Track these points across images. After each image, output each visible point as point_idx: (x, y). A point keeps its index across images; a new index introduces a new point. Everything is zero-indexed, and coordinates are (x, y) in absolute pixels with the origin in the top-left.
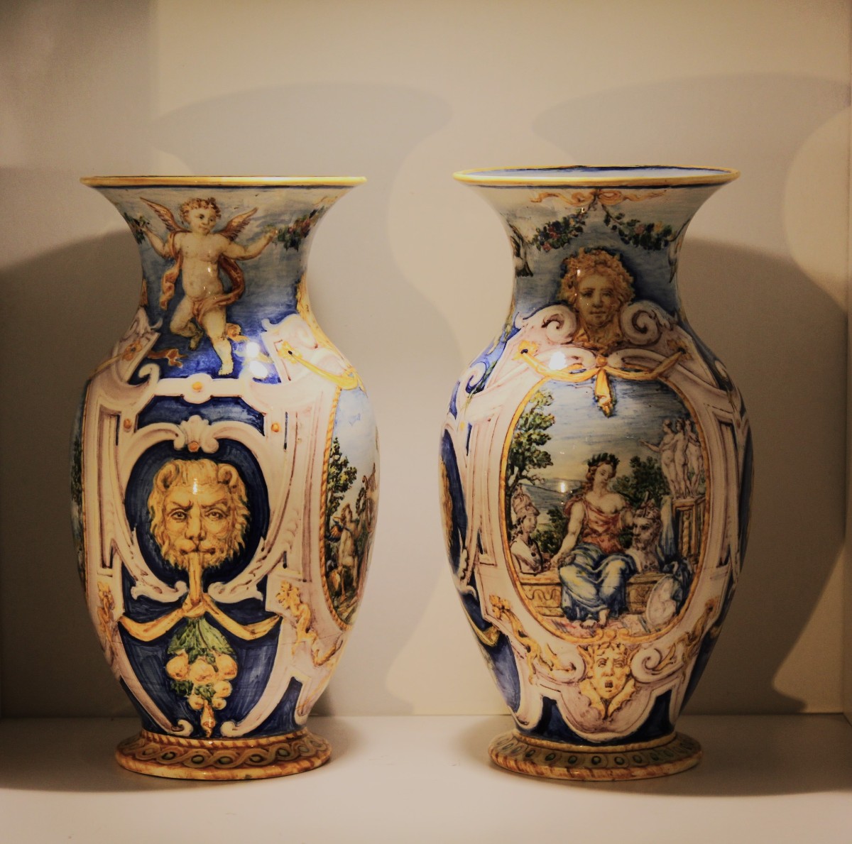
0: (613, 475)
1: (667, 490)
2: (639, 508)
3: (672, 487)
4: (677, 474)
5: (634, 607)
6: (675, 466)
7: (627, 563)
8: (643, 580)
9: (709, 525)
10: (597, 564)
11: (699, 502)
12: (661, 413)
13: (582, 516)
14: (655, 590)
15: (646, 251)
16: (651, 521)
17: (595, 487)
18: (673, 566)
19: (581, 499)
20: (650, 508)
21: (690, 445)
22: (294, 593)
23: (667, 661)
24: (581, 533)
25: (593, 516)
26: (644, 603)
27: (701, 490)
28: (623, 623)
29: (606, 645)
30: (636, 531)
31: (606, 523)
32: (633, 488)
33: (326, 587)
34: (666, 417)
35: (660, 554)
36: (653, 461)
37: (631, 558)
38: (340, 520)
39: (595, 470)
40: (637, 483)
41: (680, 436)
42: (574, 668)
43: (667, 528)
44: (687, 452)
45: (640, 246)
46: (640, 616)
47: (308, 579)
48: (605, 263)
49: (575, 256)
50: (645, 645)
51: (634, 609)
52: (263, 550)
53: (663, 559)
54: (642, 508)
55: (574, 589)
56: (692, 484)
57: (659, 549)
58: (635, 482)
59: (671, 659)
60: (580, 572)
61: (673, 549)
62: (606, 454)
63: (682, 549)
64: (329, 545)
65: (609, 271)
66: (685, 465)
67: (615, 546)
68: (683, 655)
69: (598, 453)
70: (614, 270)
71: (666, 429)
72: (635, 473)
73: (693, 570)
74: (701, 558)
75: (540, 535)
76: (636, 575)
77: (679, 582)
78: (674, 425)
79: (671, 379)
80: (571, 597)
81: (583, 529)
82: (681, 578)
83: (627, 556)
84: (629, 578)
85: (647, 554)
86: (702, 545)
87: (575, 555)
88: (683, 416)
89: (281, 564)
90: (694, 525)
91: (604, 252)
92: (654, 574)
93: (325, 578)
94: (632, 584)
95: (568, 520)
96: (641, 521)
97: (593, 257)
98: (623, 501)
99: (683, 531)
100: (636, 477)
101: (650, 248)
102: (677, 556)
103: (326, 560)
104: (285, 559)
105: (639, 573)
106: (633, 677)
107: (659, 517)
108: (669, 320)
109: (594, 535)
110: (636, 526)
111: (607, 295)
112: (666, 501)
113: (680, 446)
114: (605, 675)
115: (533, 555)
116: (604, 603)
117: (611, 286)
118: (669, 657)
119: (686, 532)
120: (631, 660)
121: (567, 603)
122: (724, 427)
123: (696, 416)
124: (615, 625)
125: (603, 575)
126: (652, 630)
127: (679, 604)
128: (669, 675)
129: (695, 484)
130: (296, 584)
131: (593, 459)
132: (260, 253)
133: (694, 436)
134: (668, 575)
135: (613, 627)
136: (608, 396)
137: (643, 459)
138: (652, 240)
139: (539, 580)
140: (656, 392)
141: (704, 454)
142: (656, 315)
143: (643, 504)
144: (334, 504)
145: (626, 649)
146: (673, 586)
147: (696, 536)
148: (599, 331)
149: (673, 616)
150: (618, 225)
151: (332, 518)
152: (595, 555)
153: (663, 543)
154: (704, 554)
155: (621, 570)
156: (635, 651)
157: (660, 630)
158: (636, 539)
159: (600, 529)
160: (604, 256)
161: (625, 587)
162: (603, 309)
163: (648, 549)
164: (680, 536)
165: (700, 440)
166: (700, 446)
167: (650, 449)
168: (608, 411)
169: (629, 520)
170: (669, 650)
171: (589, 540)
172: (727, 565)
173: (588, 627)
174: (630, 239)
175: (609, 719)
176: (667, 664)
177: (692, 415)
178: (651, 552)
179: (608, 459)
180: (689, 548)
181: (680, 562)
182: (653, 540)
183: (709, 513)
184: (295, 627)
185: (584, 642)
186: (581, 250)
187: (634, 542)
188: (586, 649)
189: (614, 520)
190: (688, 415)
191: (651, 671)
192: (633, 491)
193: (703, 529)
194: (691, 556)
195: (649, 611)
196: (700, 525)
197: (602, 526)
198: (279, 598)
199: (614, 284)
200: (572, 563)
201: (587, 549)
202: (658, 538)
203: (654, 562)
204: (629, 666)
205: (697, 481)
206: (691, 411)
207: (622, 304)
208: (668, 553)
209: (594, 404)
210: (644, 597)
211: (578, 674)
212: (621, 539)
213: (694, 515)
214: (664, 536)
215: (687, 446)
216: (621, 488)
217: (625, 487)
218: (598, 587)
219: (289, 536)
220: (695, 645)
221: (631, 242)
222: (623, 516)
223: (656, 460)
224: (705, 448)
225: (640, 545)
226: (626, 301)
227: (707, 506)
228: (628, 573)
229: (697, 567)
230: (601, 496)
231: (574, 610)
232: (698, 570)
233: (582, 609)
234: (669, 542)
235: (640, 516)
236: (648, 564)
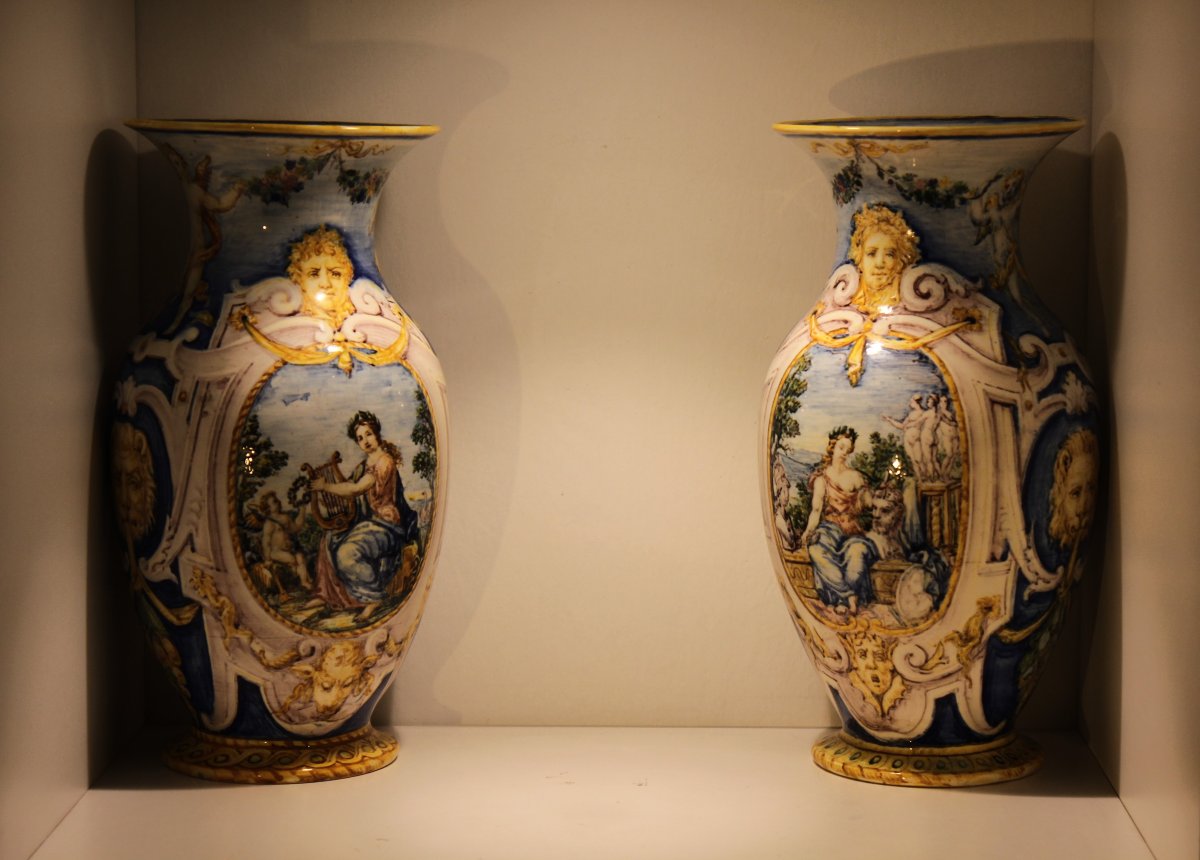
0: (851, 450)
1: (910, 472)
2: (878, 488)
3: (916, 468)
4: (922, 455)
5: (882, 596)
6: (921, 445)
7: (868, 547)
8: (888, 567)
9: (968, 514)
10: (839, 546)
11: (952, 487)
12: (913, 387)
13: (823, 492)
14: (903, 580)
15: (934, 209)
16: (892, 504)
17: (834, 462)
18: (922, 556)
19: (822, 474)
20: (891, 490)
21: (942, 423)
22: (208, 581)
23: (935, 660)
24: (823, 510)
25: (833, 493)
26: (892, 593)
27: (955, 474)
28: (873, 613)
29: (862, 635)
30: (876, 513)
31: (845, 502)
32: (872, 466)
33: (250, 581)
34: (916, 392)
35: (904, 541)
36: (895, 439)
37: (872, 542)
38: (258, 509)
39: (834, 444)
40: (877, 461)
41: (931, 413)
42: (840, 657)
43: (912, 513)
44: (938, 432)
45: (924, 203)
46: (890, 607)
47: (221, 568)
48: (887, 221)
49: (860, 212)
50: (903, 639)
51: (882, 599)
52: (170, 528)
53: (908, 546)
54: (882, 489)
55: (823, 570)
56: (943, 467)
57: (903, 536)
58: (874, 459)
59: (940, 659)
60: (825, 553)
61: (920, 536)
62: (846, 427)
63: (932, 537)
64: (245, 534)
65: (893, 229)
66: (933, 445)
67: (855, 527)
68: (958, 656)
69: (838, 426)
70: (898, 229)
71: (915, 405)
72: (874, 450)
73: (949, 562)
74: (959, 551)
75: (792, 509)
76: (879, 561)
77: (932, 573)
78: (924, 401)
79: (935, 350)
80: (821, 579)
81: (824, 506)
82: (934, 570)
83: (868, 540)
84: (872, 564)
85: (889, 539)
86: (960, 536)
87: (820, 534)
88: (939, 392)
89: (188, 548)
90: (946, 512)
91: (885, 208)
92: (900, 562)
93: (245, 571)
94: (875, 571)
95: (812, 495)
96: (881, 503)
97: (875, 213)
98: (862, 480)
99: (931, 518)
100: (875, 455)
101: (939, 206)
102: (926, 545)
103: (244, 551)
104: (192, 543)
105: (882, 559)
106: (898, 673)
107: (901, 500)
108: (965, 287)
109: (835, 514)
110: (876, 508)
111: (889, 255)
112: (909, 484)
113: (929, 424)
114: (868, 667)
115: (789, 530)
116: (851, 589)
117: (895, 246)
118: (937, 656)
119: (935, 520)
120: (892, 654)
121: (819, 586)
122: (998, 408)
123: (956, 392)
124: (866, 614)
125: (846, 558)
126: (908, 624)
127: (936, 598)
128: (944, 677)
129: (947, 467)
130: (209, 572)
131: (834, 432)
132: (233, 206)
133: (949, 414)
134: (916, 565)
135: (865, 616)
136: (859, 365)
137: (884, 436)
138: (940, 197)
139: (795, 557)
140: (912, 363)
141: (961, 434)
142: (946, 280)
143: (883, 485)
144: (248, 489)
145: (883, 642)
146: (925, 578)
147: (950, 524)
148: (877, 294)
149: (931, 610)
150: (894, 180)
151: (245, 504)
152: (837, 536)
153: (907, 529)
154: (964, 546)
155: (863, 554)
156: (893, 645)
157: (917, 625)
158: (877, 522)
159: (841, 508)
160: (886, 213)
161: (869, 573)
162: (884, 271)
163: (891, 533)
164: (928, 523)
165: (958, 419)
166: (956, 426)
167: (892, 425)
168: (854, 381)
169: (869, 501)
170: (935, 649)
171: (830, 518)
172: (1007, 562)
173: (841, 614)
174: (911, 195)
175: (888, 717)
176: (937, 664)
177: (951, 391)
178: (894, 538)
179: (848, 432)
180: (942, 538)
181: (931, 552)
182: (895, 525)
183: (967, 499)
184: (220, 620)
185: (843, 629)
186: (864, 206)
187: (874, 525)
188: (845, 638)
189: (853, 500)
190: (945, 391)
191: (918, 669)
192: (872, 469)
193: (960, 518)
194: (945, 547)
195: (900, 602)
196: (955, 513)
197: (841, 504)
198: (192, 584)
199: (897, 243)
200: (817, 542)
201: (829, 529)
202: (901, 523)
203: (897, 549)
204: (891, 661)
205: (948, 464)
206: (951, 386)
207: (904, 267)
208: (914, 540)
209: (843, 372)
210: (891, 586)
211: (843, 664)
212: (861, 521)
213: (946, 503)
214: (908, 521)
215: (938, 425)
216: (859, 465)
217: (863, 464)
218: (843, 570)
219: (194, 517)
220: (974, 647)
221: (913, 198)
222: (862, 495)
223: (898, 438)
224: (964, 429)
225: (881, 529)
226: (910, 263)
227: (965, 493)
228: (870, 558)
229: (955, 560)
230: (840, 472)
231: (826, 594)
232: (957, 564)
233: (833, 593)
234: (915, 528)
235: (879, 497)
236: (892, 550)
